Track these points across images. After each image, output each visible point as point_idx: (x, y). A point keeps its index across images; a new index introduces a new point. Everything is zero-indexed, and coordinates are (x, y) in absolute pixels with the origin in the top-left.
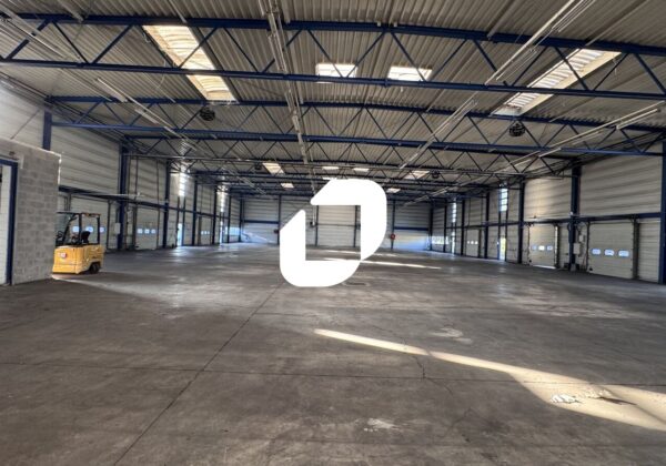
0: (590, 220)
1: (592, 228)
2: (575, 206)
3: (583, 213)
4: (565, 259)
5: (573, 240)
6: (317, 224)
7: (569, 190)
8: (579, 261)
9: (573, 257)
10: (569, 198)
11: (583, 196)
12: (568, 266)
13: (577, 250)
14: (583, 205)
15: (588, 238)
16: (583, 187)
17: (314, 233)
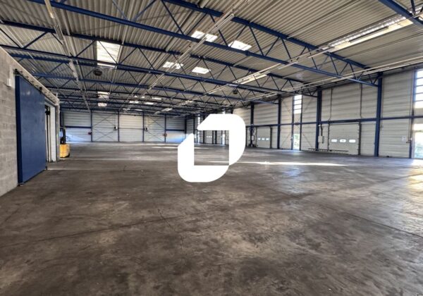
0: (257, 127)
1: (258, 129)
2: (252, 122)
3: (255, 124)
4: (249, 142)
5: (251, 135)
6: (118, 128)
7: (250, 114)
8: (254, 143)
9: (251, 141)
10: (250, 118)
11: (255, 117)
12: (250, 145)
13: (253, 139)
14: (255, 120)
15: (256, 133)
16: (255, 113)
17: (117, 134)
